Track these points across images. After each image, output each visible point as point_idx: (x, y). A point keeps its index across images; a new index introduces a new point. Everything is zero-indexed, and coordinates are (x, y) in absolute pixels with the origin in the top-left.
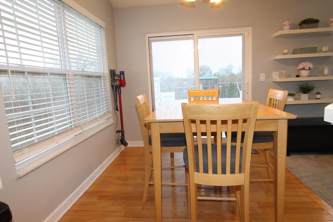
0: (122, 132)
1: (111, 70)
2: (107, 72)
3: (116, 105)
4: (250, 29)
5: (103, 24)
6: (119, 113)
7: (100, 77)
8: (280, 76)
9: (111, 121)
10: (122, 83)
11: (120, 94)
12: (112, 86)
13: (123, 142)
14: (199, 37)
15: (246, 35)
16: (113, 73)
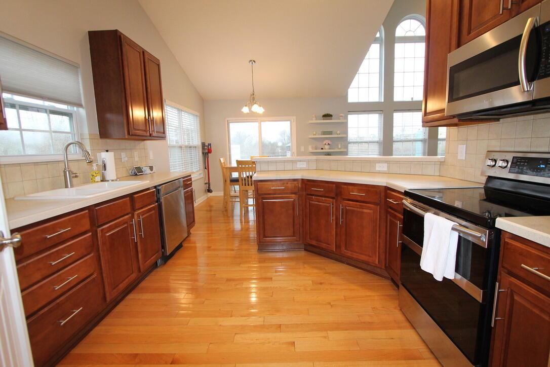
0: (209, 184)
1: (202, 143)
2: (200, 144)
3: (205, 165)
4: (295, 117)
5: (198, 114)
6: (206, 170)
7: (196, 147)
8: (312, 148)
9: (202, 176)
10: (210, 151)
11: (208, 158)
12: (203, 153)
13: (209, 191)
14: (261, 121)
15: (292, 121)
16: (203, 145)
